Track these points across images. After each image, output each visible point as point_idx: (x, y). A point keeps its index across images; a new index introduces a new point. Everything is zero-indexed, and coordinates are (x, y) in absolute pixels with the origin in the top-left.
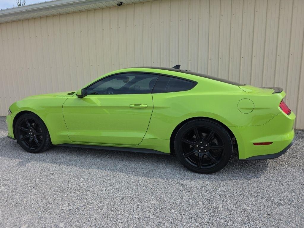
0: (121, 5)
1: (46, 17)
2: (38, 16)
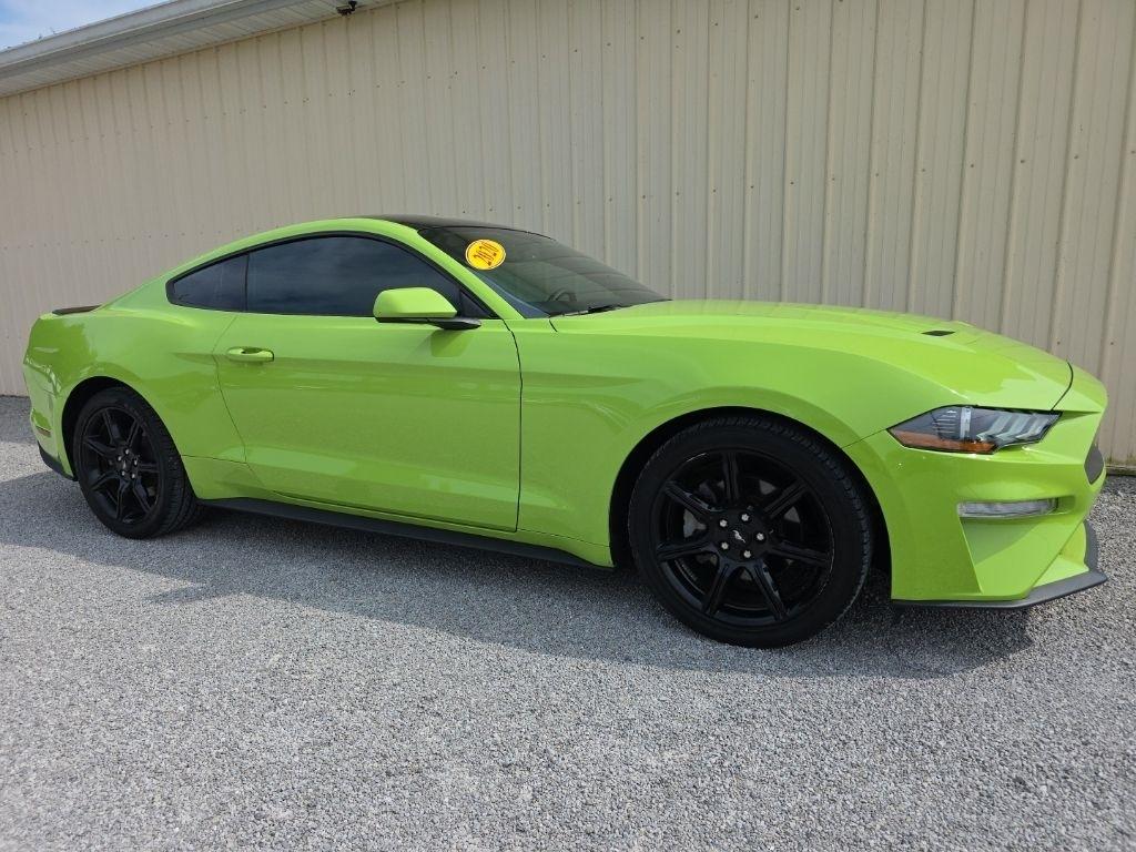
0: (353, 10)
1: (236, 42)
2: (216, 39)
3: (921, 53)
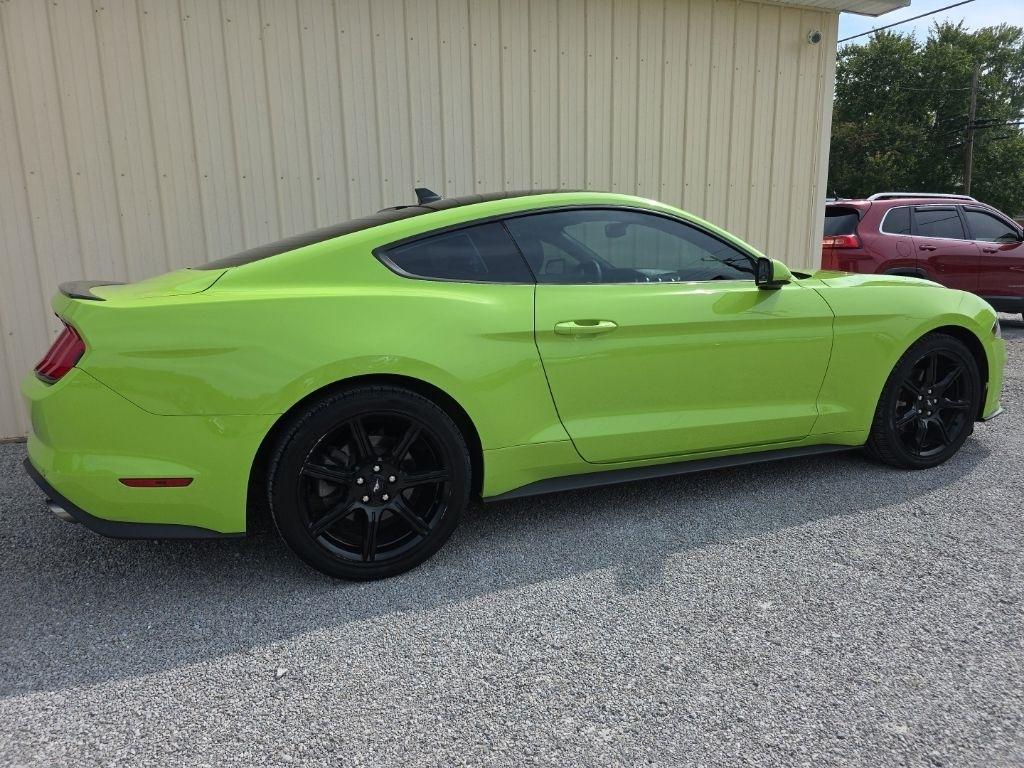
3: (340, 87)
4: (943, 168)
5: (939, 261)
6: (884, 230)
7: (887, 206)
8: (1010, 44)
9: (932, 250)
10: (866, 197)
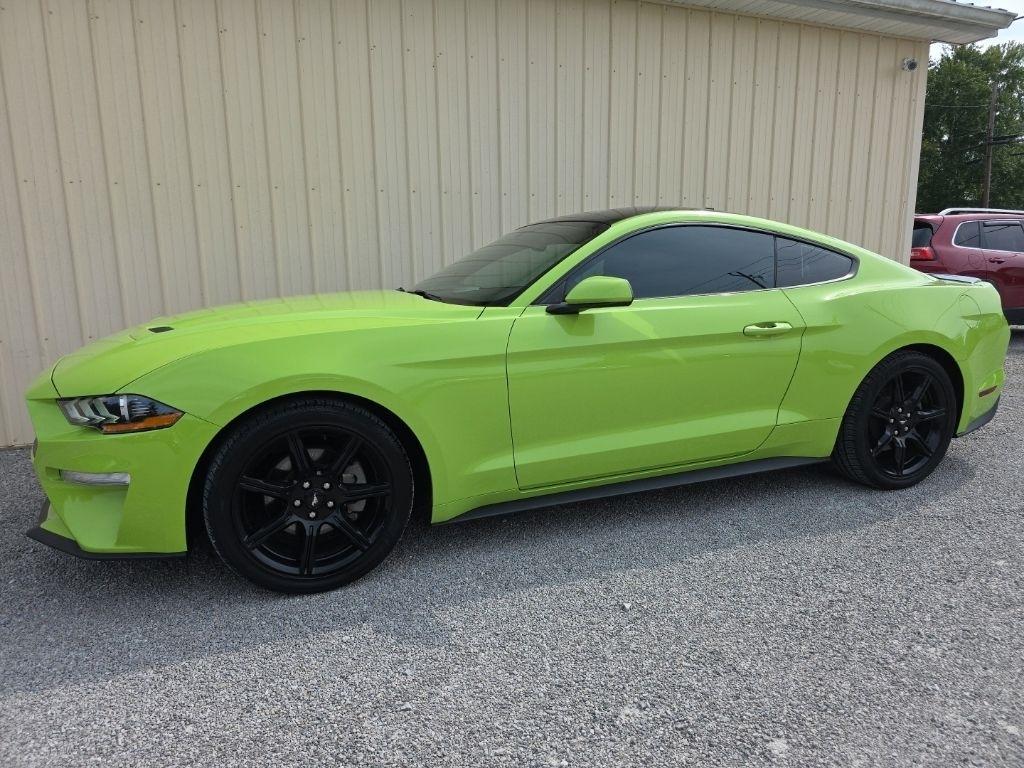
4: (956, 183)
5: (1008, 272)
6: (955, 243)
7: (958, 221)
8: (1018, 61)
9: (1000, 262)
10: (936, 211)
